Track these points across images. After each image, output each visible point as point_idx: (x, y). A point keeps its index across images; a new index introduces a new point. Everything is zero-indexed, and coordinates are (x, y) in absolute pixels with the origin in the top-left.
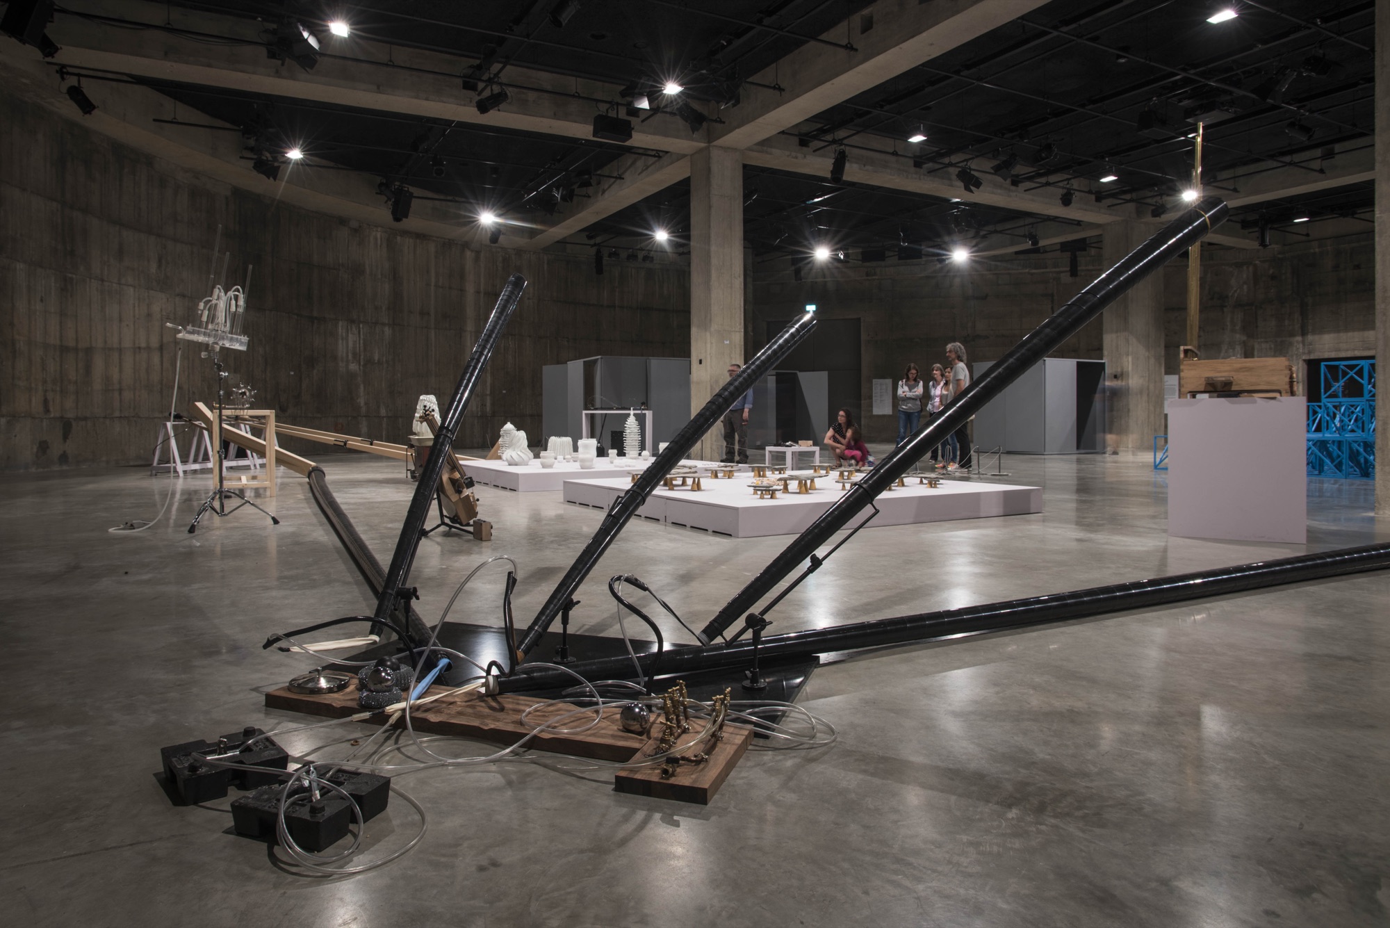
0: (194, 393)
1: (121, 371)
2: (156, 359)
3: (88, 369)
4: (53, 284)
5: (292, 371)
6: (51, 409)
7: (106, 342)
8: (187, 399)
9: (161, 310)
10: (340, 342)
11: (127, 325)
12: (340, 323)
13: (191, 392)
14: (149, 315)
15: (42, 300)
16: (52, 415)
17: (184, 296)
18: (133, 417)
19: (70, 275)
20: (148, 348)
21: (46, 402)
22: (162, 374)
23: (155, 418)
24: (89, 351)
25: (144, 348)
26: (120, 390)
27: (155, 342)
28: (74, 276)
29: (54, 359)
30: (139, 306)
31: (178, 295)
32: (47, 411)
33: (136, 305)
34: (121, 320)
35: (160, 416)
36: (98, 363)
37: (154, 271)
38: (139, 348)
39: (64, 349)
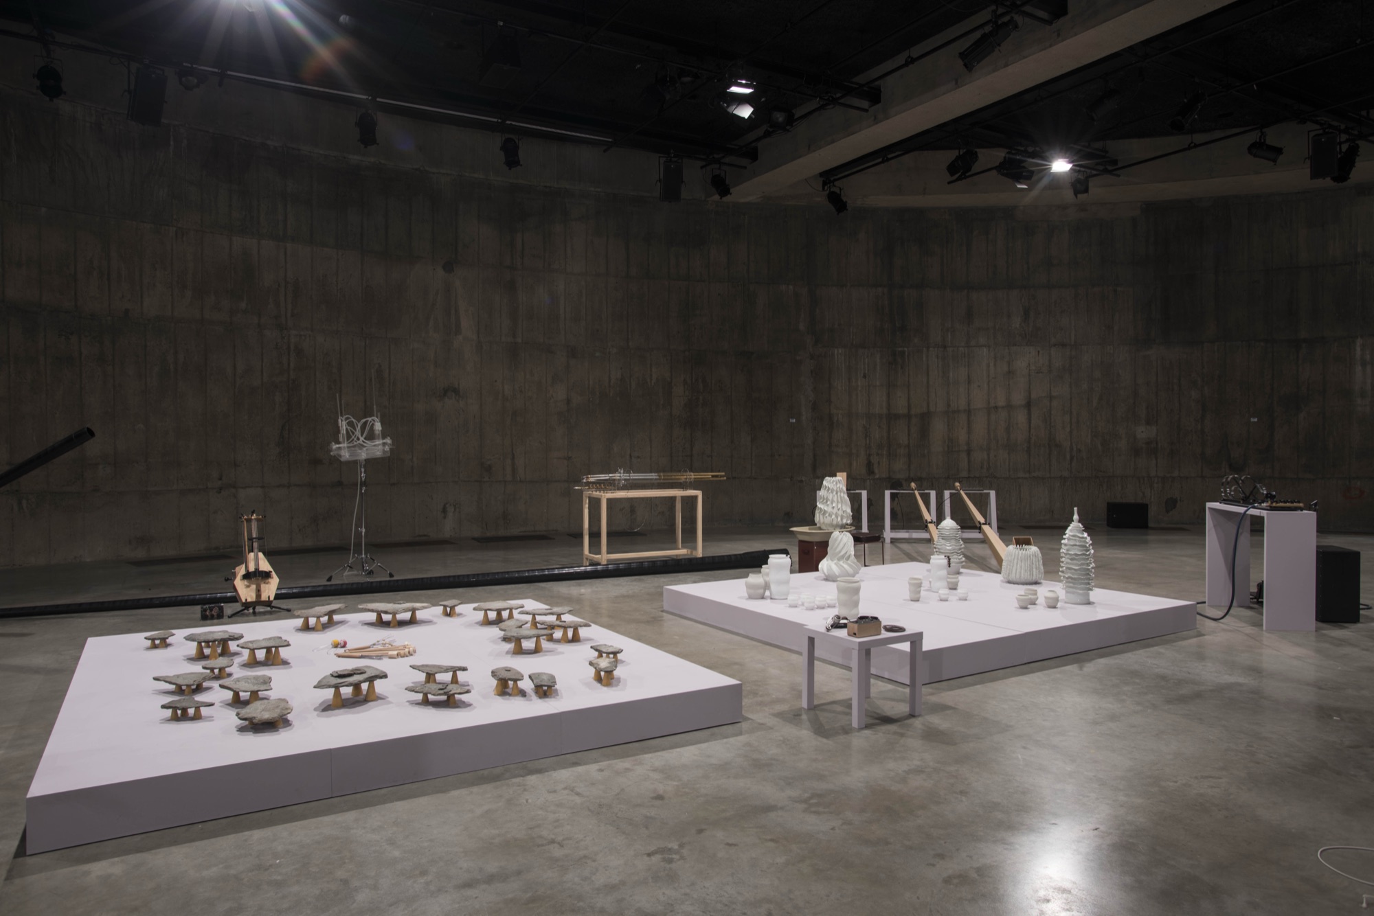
0: (1079, 451)
1: (969, 431)
2: (1021, 417)
3: (924, 433)
4: (878, 361)
5: (1254, 417)
6: (876, 471)
7: (949, 405)
8: (1068, 457)
9: (1029, 364)
10: (1359, 368)
11: (979, 386)
12: (1359, 342)
13: (1075, 449)
14: (1010, 373)
15: (865, 377)
16: (877, 476)
17: (1063, 345)
18: (987, 477)
19: (900, 349)
20: (1009, 407)
21: (869, 465)
22: (1030, 431)
23: (1019, 478)
24: (926, 417)
25: (1003, 407)
26: (969, 452)
27: (1018, 398)
28: (906, 349)
29: (879, 427)
30: (995, 365)
31: (1055, 345)
32: (870, 471)
33: (992, 365)
34: (969, 381)
35: (1027, 475)
36: (938, 428)
37: (1018, 326)
38: (996, 407)
39: (892, 417)
